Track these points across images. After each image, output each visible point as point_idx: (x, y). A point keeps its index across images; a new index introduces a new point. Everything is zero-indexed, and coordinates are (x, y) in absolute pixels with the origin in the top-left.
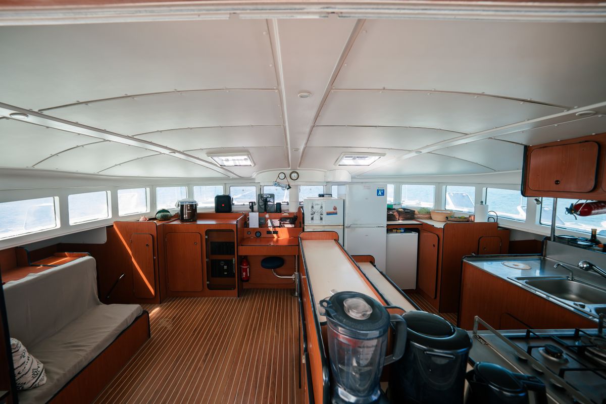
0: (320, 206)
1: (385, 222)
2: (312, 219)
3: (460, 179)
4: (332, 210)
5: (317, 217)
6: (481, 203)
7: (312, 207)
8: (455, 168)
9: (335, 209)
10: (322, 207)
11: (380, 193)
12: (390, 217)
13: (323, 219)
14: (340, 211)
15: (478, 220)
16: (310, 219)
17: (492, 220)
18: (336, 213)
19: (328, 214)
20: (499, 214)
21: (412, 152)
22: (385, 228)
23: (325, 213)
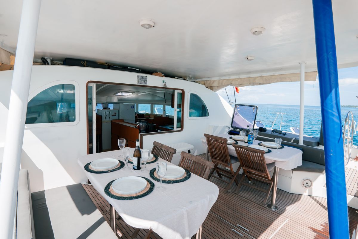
0: (109, 113)
1: (134, 119)
2: (106, 118)
3: (158, 103)
4: (114, 114)
5: (108, 117)
6: (164, 111)
7: (106, 113)
8: (157, 99)
9: (115, 114)
10: (110, 113)
11: (132, 107)
12: (136, 117)
13: (111, 118)
14: (117, 114)
15: (164, 116)
16: (105, 118)
17: (167, 116)
18: (115, 115)
19: (113, 116)
20: (169, 115)
21: (143, 93)
22: (135, 121)
23: (111, 115)
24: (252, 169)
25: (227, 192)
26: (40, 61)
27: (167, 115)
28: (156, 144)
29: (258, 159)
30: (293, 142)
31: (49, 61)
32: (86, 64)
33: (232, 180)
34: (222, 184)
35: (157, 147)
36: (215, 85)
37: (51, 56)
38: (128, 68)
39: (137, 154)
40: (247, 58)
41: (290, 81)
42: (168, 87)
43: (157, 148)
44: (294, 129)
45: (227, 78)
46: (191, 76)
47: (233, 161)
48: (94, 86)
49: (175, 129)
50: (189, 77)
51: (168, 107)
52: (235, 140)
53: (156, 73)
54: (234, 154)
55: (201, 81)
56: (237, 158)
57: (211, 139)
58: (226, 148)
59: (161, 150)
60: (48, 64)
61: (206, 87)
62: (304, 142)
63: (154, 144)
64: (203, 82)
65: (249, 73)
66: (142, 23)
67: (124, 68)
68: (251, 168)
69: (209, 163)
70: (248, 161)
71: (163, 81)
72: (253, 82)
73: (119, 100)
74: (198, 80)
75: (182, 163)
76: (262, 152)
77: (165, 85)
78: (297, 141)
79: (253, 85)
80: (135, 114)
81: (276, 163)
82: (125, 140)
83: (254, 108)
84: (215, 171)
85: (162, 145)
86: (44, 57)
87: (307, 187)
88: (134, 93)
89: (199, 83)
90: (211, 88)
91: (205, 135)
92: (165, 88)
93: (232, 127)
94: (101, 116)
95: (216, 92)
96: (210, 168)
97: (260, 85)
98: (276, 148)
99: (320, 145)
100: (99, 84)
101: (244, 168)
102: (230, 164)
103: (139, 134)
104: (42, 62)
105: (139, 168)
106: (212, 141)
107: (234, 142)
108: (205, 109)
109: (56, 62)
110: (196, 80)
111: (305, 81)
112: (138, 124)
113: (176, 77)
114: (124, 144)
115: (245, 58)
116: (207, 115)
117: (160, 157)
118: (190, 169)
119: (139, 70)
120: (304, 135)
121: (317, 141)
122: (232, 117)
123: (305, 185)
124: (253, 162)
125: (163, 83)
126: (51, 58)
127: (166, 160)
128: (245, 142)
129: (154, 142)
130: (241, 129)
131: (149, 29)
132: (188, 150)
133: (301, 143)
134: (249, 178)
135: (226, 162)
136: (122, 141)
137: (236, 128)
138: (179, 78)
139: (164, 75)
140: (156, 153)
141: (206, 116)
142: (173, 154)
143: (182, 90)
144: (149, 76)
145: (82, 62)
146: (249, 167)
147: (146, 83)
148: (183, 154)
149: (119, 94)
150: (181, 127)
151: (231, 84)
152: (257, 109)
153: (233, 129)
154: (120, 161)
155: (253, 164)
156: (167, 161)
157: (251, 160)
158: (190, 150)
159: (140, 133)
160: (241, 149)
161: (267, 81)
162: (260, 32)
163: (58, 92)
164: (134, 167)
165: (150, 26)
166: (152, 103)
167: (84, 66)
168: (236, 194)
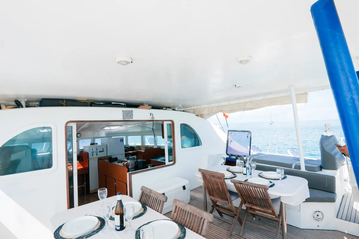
1: (124, 153)
2: (93, 155)
4: (102, 150)
5: (95, 154)
6: (155, 141)
7: (93, 150)
9: (103, 149)
10: (97, 149)
11: (121, 141)
12: (126, 151)
13: (98, 154)
14: (105, 150)
15: (155, 147)
16: (92, 155)
18: (103, 151)
19: (100, 152)
20: (160, 145)
21: (132, 125)
22: (124, 155)
23: (98, 152)
24: (256, 205)
25: (231, 235)
26: (14, 103)
27: (158, 146)
28: (144, 189)
29: (261, 195)
30: (294, 168)
31: (23, 104)
32: (65, 104)
33: (235, 219)
34: (224, 224)
35: (145, 193)
36: (205, 112)
37: (25, 98)
38: (112, 103)
39: (119, 210)
40: (236, 86)
41: (281, 105)
42: (156, 119)
43: (145, 195)
44: (292, 152)
45: (217, 105)
46: (180, 106)
47: (233, 198)
48: (74, 126)
49: (167, 163)
50: (178, 106)
51: (159, 138)
52: (233, 173)
53: (142, 106)
54: (234, 190)
55: (190, 109)
56: (237, 193)
57: (207, 174)
58: (224, 184)
59: (150, 197)
60: (22, 107)
61: (196, 115)
62: (307, 168)
63: (142, 189)
64: (193, 111)
65: (239, 98)
66: (118, 60)
67: (108, 104)
68: (254, 204)
69: (207, 214)
70: (250, 197)
71: (151, 114)
72: (243, 107)
73: (107, 134)
74: (187, 109)
75: (175, 213)
76: (265, 188)
77: (153, 117)
78: (298, 167)
79: (244, 110)
80: (125, 147)
81: (282, 198)
82: (106, 190)
83: (248, 133)
84: (215, 209)
85: (151, 190)
86: (17, 100)
87: (318, 220)
88: (122, 126)
89: (189, 112)
90: (202, 116)
91: (200, 170)
92: (153, 121)
93: (227, 154)
94: (88, 153)
95: (208, 120)
96: (208, 221)
97: (251, 110)
98: (279, 179)
99: (323, 170)
100: (79, 123)
101: (246, 205)
102: (230, 202)
103: (128, 174)
104: (16, 104)
105: (122, 228)
106: (208, 177)
107: (232, 175)
108: (198, 138)
109: (32, 104)
110: (186, 109)
111: (297, 103)
112: (126, 161)
113: (164, 108)
114: (105, 195)
115: (234, 85)
116: (201, 144)
117: (149, 207)
118: (185, 222)
119: (124, 104)
120: (305, 158)
121: (319, 165)
122: (226, 142)
123: (316, 218)
124: (255, 198)
125: (151, 115)
126: (26, 100)
127: (156, 210)
128: (244, 174)
129: (142, 187)
130: (237, 156)
131: (127, 65)
132: (183, 187)
133: (303, 169)
134: (254, 215)
135: (225, 199)
136: (103, 191)
137: (232, 155)
138: (167, 109)
139: (151, 107)
140: (144, 202)
141: (199, 145)
142: (163, 202)
143: (171, 121)
144: (135, 110)
145: (61, 102)
146: (252, 204)
147: (132, 118)
148: (175, 203)
149: (107, 128)
150: (173, 160)
151: (221, 111)
152: (251, 133)
153: (228, 156)
154: (99, 218)
155: (256, 200)
156: (158, 211)
157: (253, 196)
158: (185, 186)
159: (128, 171)
160: (241, 185)
161: (257, 105)
162: (247, 61)
163: (40, 132)
164: (116, 227)
165: (128, 63)
166: (142, 134)
167: (62, 105)
168: (241, 236)
